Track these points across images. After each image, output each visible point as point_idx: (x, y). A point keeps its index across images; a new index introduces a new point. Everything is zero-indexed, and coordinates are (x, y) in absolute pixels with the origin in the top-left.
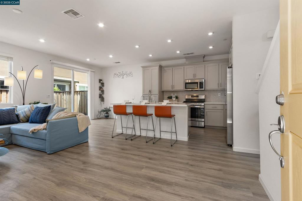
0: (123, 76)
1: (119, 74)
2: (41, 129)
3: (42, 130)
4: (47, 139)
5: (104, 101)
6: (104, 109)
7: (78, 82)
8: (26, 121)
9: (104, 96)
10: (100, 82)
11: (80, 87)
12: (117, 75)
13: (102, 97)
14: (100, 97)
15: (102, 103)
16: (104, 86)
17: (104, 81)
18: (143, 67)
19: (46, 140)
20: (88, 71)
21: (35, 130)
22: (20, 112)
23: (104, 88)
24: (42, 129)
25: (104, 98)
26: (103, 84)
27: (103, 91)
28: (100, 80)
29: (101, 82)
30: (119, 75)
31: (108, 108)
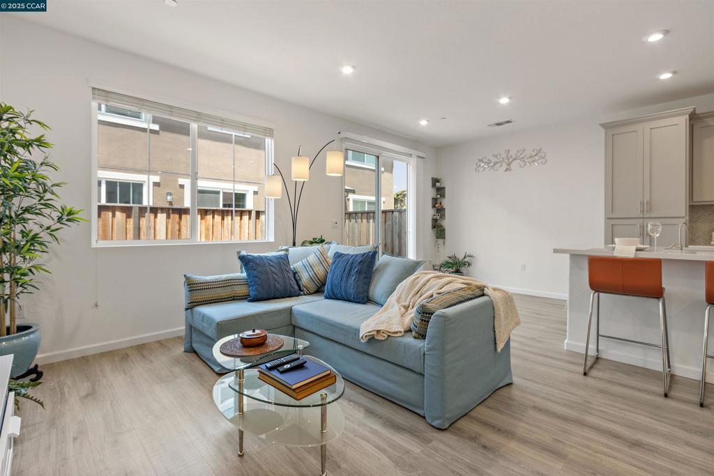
0: (509, 164)
1: (494, 160)
2: (396, 333)
3: (399, 335)
4: (427, 372)
5: (444, 238)
6: (448, 259)
7: (353, 192)
8: (315, 289)
9: (446, 223)
10: (434, 185)
11: (355, 202)
12: (490, 162)
13: (441, 226)
14: (434, 227)
15: (440, 241)
16: (444, 197)
17: (446, 184)
18: (604, 126)
19: (424, 375)
20: (411, 155)
21: (378, 331)
22: (298, 263)
23: (446, 203)
24: (400, 332)
25: (444, 230)
26: (440, 191)
27: (440, 211)
28: (435, 181)
29: (438, 184)
30: (495, 163)
31: (461, 257)
